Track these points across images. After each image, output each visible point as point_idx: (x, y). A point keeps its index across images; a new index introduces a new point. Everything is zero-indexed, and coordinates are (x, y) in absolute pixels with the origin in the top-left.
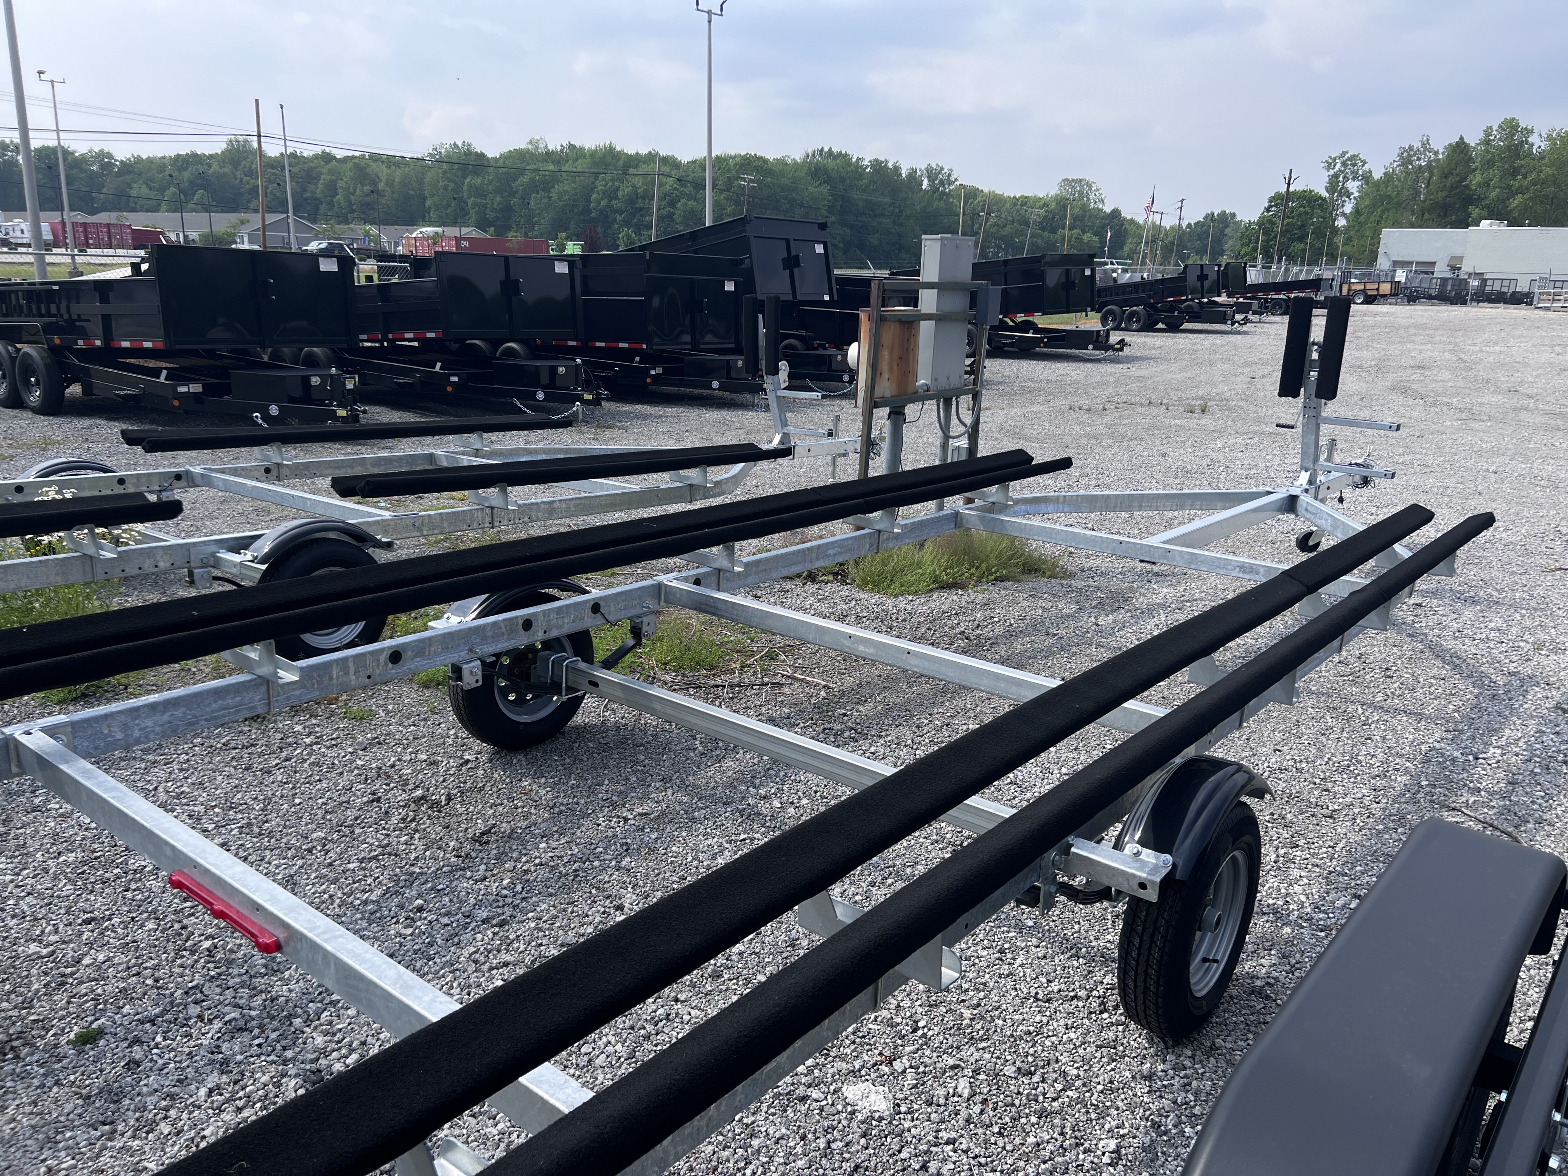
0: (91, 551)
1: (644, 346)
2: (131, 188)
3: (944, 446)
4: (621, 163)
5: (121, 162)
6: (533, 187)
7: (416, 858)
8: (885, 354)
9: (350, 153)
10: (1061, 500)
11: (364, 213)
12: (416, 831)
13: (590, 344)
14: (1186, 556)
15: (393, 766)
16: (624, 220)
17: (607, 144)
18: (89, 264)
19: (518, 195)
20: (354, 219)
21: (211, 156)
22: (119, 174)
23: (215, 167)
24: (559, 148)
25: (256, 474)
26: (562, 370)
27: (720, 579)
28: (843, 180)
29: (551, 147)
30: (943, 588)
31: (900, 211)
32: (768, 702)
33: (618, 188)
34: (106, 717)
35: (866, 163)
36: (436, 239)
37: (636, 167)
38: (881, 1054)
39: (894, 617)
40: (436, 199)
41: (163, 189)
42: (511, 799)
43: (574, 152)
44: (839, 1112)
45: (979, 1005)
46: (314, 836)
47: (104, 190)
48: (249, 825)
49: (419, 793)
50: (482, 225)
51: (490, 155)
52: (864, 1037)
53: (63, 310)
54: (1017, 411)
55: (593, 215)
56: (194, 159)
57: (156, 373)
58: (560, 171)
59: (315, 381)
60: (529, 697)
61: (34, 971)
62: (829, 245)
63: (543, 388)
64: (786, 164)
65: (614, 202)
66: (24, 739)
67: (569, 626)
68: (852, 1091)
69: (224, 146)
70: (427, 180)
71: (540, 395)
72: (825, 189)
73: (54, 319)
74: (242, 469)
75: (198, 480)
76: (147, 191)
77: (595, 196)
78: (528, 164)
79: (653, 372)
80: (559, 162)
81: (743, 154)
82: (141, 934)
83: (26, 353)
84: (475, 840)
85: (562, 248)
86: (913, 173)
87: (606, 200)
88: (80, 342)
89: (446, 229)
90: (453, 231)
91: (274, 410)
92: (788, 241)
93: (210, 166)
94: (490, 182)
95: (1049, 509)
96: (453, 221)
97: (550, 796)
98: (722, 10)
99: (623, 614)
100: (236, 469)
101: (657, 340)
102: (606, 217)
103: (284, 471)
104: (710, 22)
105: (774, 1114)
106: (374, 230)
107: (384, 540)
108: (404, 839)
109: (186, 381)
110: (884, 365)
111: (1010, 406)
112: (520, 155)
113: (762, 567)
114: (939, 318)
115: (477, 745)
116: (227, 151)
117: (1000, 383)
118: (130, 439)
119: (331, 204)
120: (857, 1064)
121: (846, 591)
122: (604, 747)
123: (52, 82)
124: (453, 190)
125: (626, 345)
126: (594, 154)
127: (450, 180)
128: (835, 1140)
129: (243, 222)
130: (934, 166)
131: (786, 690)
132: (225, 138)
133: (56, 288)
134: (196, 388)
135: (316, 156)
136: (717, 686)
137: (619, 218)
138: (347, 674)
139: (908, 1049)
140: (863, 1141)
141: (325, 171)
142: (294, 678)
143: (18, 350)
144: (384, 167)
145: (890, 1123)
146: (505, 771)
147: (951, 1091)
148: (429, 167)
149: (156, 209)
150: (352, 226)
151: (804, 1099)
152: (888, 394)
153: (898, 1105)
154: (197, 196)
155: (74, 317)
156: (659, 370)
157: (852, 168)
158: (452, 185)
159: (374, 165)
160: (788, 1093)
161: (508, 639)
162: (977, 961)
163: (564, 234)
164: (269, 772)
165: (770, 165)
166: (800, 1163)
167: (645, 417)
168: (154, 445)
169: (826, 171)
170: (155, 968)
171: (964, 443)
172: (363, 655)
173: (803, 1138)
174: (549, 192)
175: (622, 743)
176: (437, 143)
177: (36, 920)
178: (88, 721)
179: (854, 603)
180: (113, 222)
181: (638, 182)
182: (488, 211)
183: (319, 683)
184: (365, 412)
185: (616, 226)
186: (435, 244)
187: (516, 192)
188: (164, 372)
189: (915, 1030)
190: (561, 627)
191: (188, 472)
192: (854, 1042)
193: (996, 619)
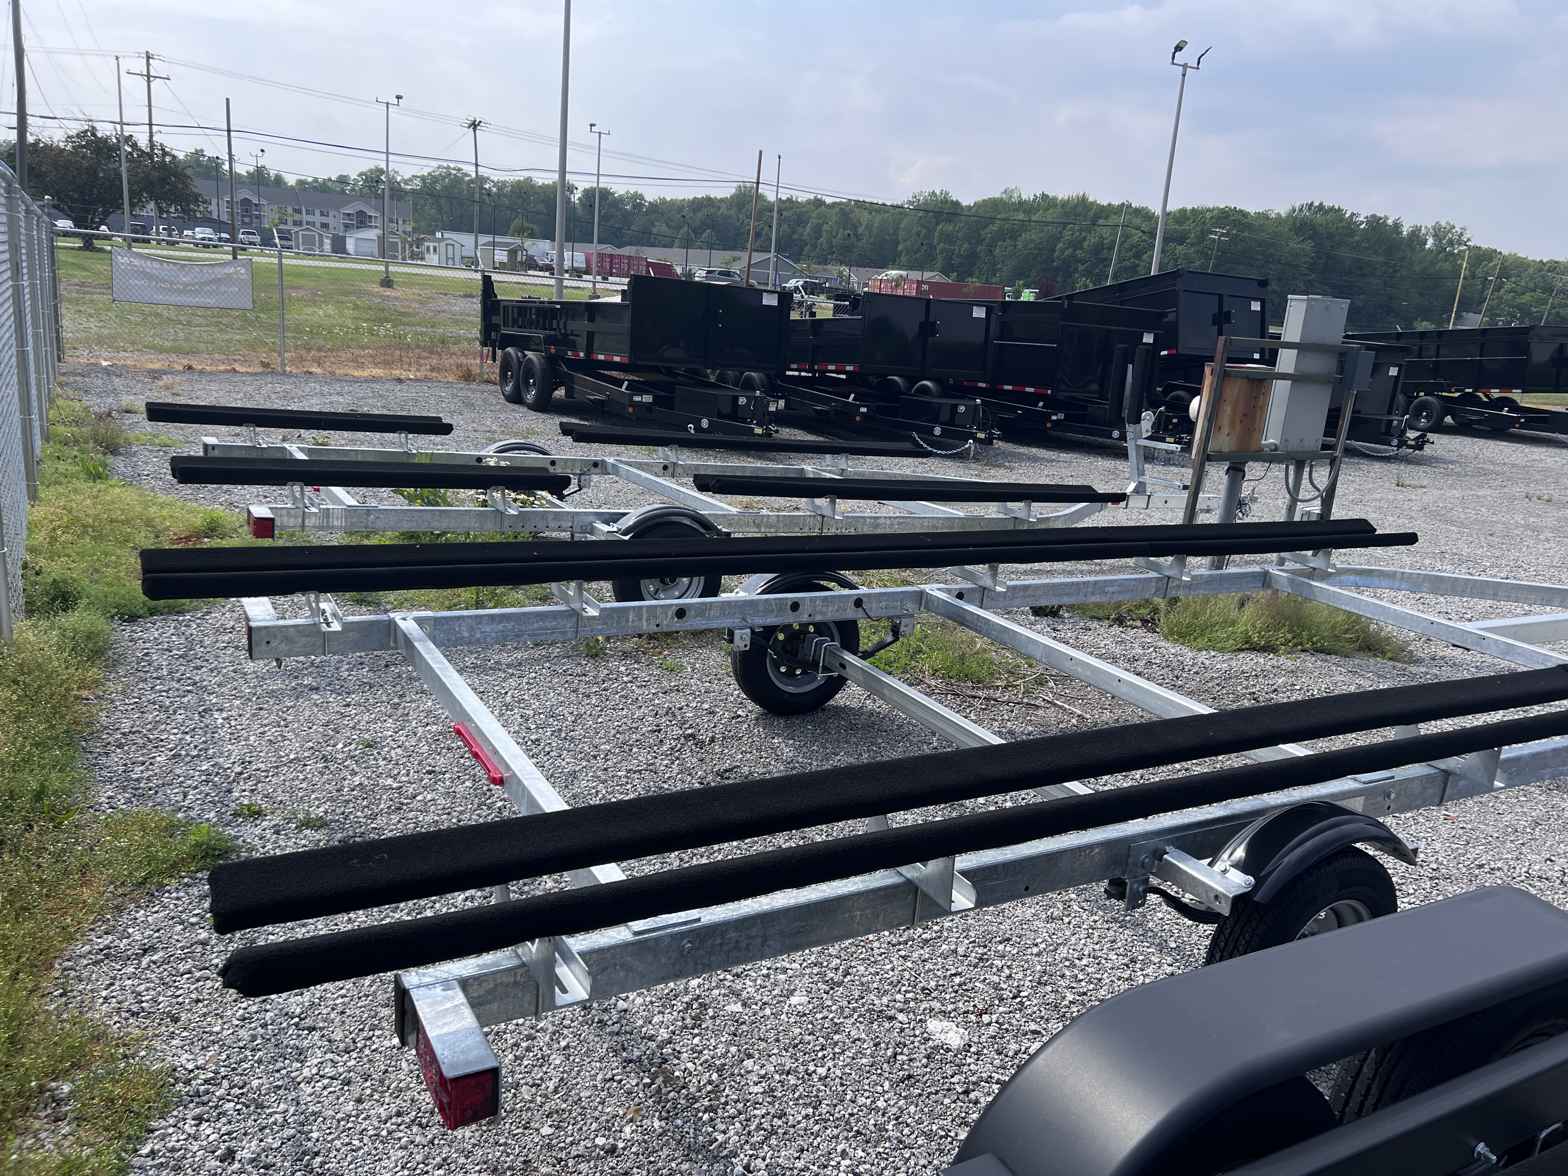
0: (501, 508)
1: (1049, 392)
2: (654, 226)
3: (1291, 509)
4: (1092, 213)
5: (650, 203)
6: (1001, 235)
7: (669, 778)
8: (1227, 410)
9: (838, 200)
10: (1398, 576)
11: (842, 254)
12: (678, 758)
13: (998, 387)
14: (1502, 646)
15: (680, 709)
16: (1085, 270)
17: (1081, 194)
18: (607, 290)
19: (985, 243)
20: (832, 260)
21: (722, 200)
22: (647, 213)
23: (723, 209)
24: (1032, 197)
25: (656, 470)
26: (962, 409)
27: (983, 596)
28: (1331, 236)
29: (1024, 197)
30: (1254, 649)
31: (1395, 271)
32: (1017, 719)
33: (1085, 239)
34: (459, 618)
35: (1361, 219)
36: (898, 281)
37: (1106, 218)
38: (975, 1006)
39: (1187, 668)
40: (908, 244)
41: (678, 228)
42: (759, 750)
43: (1046, 202)
44: (915, 1036)
45: (1085, 994)
46: (602, 747)
47: (633, 227)
48: (560, 730)
49: (690, 731)
50: (945, 272)
51: (965, 203)
52: (967, 990)
53: (562, 326)
54: (1457, 493)
55: (1055, 264)
56: (708, 202)
57: (619, 383)
58: (1030, 221)
59: (742, 401)
60: (798, 672)
61: (384, 797)
62: (1268, 305)
63: (941, 424)
64: (1268, 218)
65: (1078, 252)
66: (402, 624)
67: (830, 614)
68: (934, 1025)
69: (733, 191)
70: (902, 226)
71: (937, 431)
72: (1308, 246)
73: (553, 332)
74: (646, 464)
75: (610, 469)
76: (666, 229)
77: (1060, 245)
78: (1000, 213)
79: (1054, 418)
80: (1030, 212)
81: (1222, 207)
82: (461, 788)
83: (530, 359)
84: (718, 774)
85: (1018, 294)
86: (1415, 233)
87: (1071, 250)
88: (570, 353)
89: (910, 272)
90: (916, 275)
91: (705, 423)
92: (1221, 297)
93: (719, 208)
94: (961, 229)
95: (1383, 584)
96: (921, 267)
97: (791, 754)
98: (1199, 63)
99: (883, 613)
100: (641, 463)
101: (1063, 387)
102: (1067, 268)
103: (679, 470)
104: (1184, 75)
105: (861, 1023)
106: (846, 271)
107: (724, 530)
108: (665, 762)
109: (641, 392)
110: (1225, 420)
111: (1452, 487)
112: (994, 205)
113: (1030, 592)
114: (1296, 379)
115: (751, 705)
116: (735, 195)
117: (1451, 462)
118: (566, 430)
119: (814, 246)
120: (950, 1007)
121: (1150, 638)
122: (853, 727)
123: (600, 133)
124: (925, 236)
125: (1032, 390)
126: (1065, 204)
127: (923, 226)
128: (901, 1054)
129: (735, 259)
130: (1443, 224)
131: (1040, 712)
132: (736, 185)
133: (558, 306)
134: (647, 398)
135: (809, 202)
136: (975, 697)
137: (1081, 268)
138: (641, 620)
139: (1002, 1009)
140: (925, 1061)
141: (814, 215)
142: (596, 614)
143: (525, 356)
144: (866, 213)
145: (955, 1056)
146: (764, 729)
147: (1023, 1049)
148: (907, 215)
149: (670, 245)
150: (829, 266)
151: (891, 1018)
152: (1226, 449)
153: (970, 1046)
154: (705, 235)
155: (569, 332)
156: (1061, 416)
157: (1344, 223)
158: (924, 231)
159: (857, 211)
160: (881, 1011)
161: (777, 616)
162: (1103, 961)
163: (1021, 282)
164: (588, 696)
165: (1250, 220)
166: (864, 1061)
167: (1035, 459)
168: (581, 436)
169: (1313, 227)
170: (461, 813)
171: (1315, 508)
172: (656, 607)
173: (876, 1045)
174: (1016, 240)
175: (870, 726)
176: (917, 191)
177: (397, 764)
178: (446, 618)
179: (1151, 649)
180: (633, 254)
181: (1106, 233)
182: (954, 257)
183: (618, 623)
184: (777, 432)
185: (1077, 275)
186: (897, 286)
187: (984, 239)
188: (626, 383)
189: (1014, 997)
190: (825, 614)
191: (603, 461)
192: (956, 992)
193: (1297, 687)
